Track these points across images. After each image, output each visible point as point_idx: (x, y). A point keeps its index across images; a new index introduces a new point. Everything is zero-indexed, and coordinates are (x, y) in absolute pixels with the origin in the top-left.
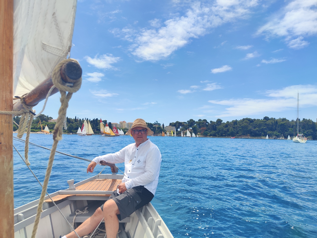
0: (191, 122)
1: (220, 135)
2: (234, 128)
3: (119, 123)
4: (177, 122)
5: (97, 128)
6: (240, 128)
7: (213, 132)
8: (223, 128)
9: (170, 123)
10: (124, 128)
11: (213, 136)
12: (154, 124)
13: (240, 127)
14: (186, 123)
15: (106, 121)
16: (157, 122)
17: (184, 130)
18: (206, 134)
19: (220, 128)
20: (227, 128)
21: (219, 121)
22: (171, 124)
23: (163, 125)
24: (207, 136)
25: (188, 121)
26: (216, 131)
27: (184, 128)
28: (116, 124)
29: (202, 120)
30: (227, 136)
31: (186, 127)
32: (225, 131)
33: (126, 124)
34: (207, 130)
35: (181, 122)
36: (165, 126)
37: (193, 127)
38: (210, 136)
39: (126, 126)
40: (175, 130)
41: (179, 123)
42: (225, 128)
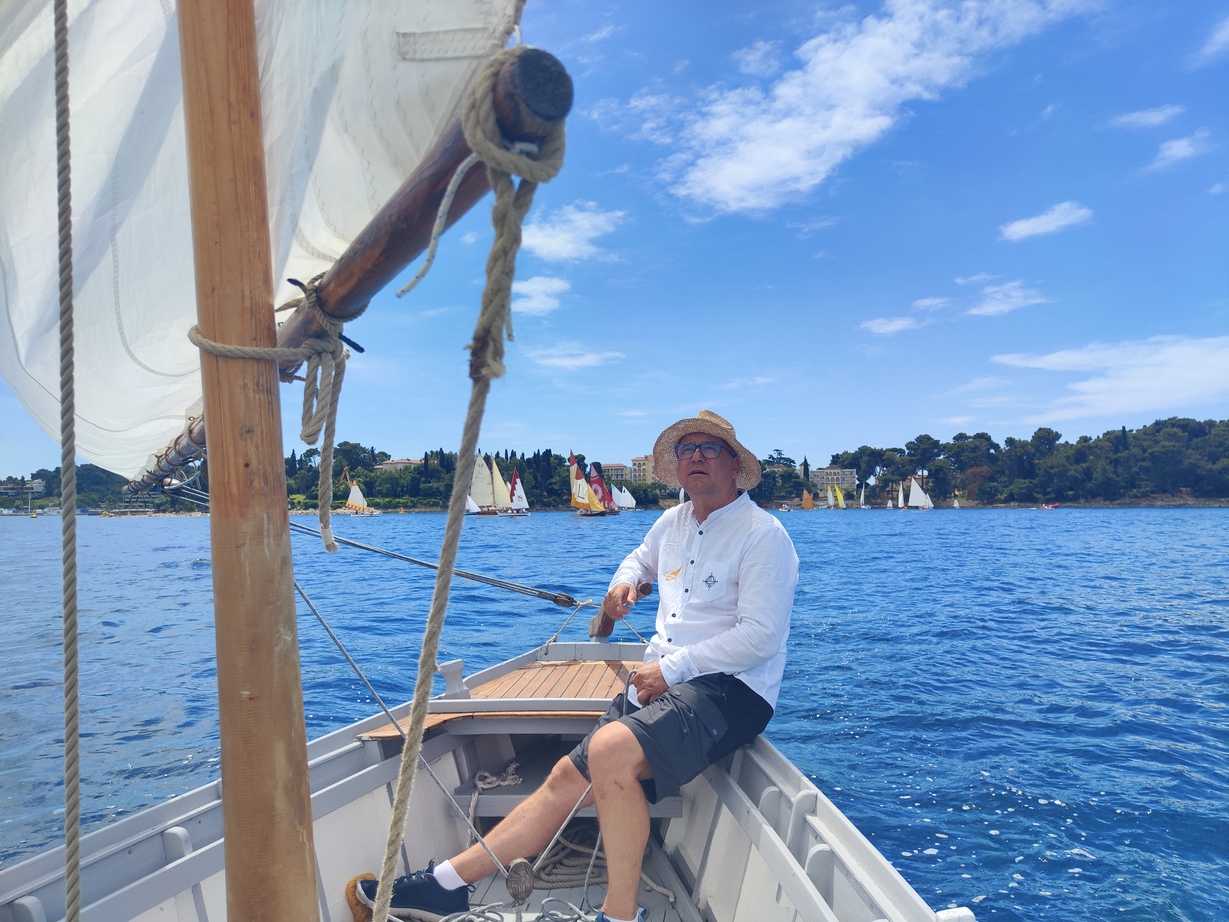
0: (923, 446)
1: (1052, 496)
2: (1115, 462)
3: (629, 464)
4: (864, 450)
5: (551, 484)
6: (1145, 464)
7: (1021, 484)
8: (1063, 465)
9: (833, 457)
10: (649, 482)
11: (1021, 501)
12: (767, 462)
13: (1144, 460)
14: (901, 451)
15: (583, 458)
16: (780, 454)
17: (893, 480)
18: (989, 493)
19: (1052, 467)
20: (1084, 465)
21: (1046, 437)
22: (837, 460)
23: (806, 464)
24: (996, 501)
25: (909, 445)
26: (1035, 481)
27: (893, 473)
28: (621, 468)
29: (970, 437)
30: (1082, 501)
31: (903, 470)
32: (1076, 479)
34: (992, 479)
35: (878, 447)
36: (813, 468)
37: (933, 468)
38: (1007, 501)
40: (857, 482)
41: (869, 455)
42: (1075, 466)
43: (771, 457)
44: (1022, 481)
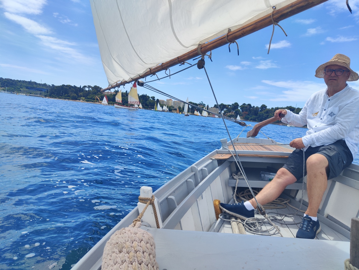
0: (235, 105)
1: (259, 120)
4: (222, 104)
5: (146, 103)
7: (254, 117)
8: (263, 114)
10: (170, 105)
11: (253, 121)
12: (199, 104)
14: (231, 106)
15: (154, 97)
16: (202, 103)
17: (227, 113)
18: (247, 118)
19: (261, 114)
20: (267, 114)
21: (264, 107)
22: (215, 106)
23: (208, 106)
24: (248, 120)
25: (233, 105)
26: (257, 116)
27: (227, 111)
28: (163, 101)
29: (246, 105)
31: (230, 110)
32: (265, 117)
33: (172, 102)
34: (248, 115)
35: (225, 104)
36: (210, 107)
37: (236, 111)
38: (250, 120)
39: (172, 103)
40: (219, 112)
41: (223, 106)
42: (265, 114)
43: (200, 103)
44: (254, 116)
